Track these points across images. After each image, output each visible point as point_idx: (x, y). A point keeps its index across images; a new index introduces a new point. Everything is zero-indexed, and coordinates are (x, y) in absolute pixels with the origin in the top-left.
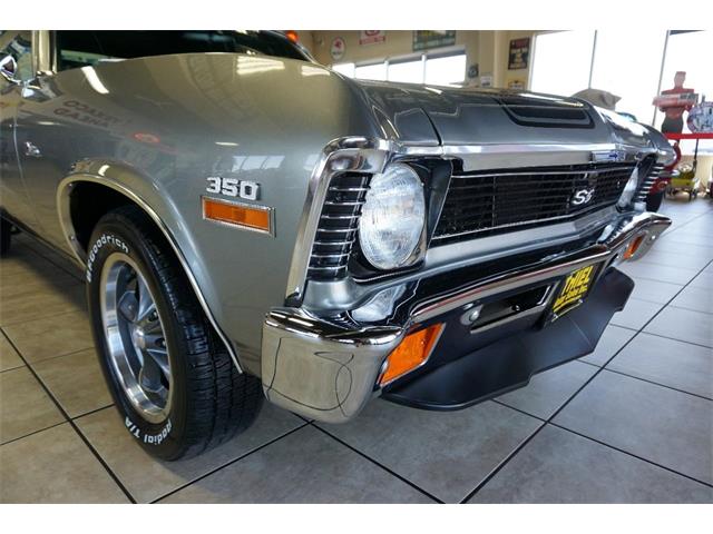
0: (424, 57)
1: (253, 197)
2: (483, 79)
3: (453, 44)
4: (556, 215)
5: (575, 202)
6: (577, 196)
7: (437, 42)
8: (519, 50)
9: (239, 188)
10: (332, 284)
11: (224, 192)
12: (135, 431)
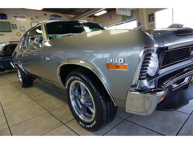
0: (125, 23)
1: (122, 62)
2: (142, 26)
3: (132, 18)
4: (186, 58)
5: (191, 54)
6: (192, 53)
7: (128, 18)
8: (151, 17)
9: (118, 60)
10: (143, 81)
11: (113, 62)
12: (83, 125)
